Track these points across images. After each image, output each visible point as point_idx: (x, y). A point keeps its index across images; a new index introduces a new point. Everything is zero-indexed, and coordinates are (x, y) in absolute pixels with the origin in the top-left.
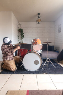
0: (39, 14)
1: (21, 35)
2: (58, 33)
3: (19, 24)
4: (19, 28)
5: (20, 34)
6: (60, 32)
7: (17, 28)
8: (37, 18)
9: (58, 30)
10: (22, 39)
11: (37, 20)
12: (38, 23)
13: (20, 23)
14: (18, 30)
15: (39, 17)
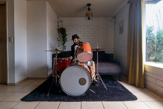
0: (89, 5)
1: (63, 37)
2: (120, 34)
3: (59, 20)
4: (60, 27)
5: (61, 36)
6: (123, 32)
7: (57, 26)
8: (86, 11)
9: (119, 30)
10: (64, 44)
11: (87, 15)
12: (88, 18)
13: (62, 19)
14: (58, 29)
15: (89, 9)
